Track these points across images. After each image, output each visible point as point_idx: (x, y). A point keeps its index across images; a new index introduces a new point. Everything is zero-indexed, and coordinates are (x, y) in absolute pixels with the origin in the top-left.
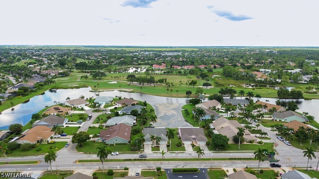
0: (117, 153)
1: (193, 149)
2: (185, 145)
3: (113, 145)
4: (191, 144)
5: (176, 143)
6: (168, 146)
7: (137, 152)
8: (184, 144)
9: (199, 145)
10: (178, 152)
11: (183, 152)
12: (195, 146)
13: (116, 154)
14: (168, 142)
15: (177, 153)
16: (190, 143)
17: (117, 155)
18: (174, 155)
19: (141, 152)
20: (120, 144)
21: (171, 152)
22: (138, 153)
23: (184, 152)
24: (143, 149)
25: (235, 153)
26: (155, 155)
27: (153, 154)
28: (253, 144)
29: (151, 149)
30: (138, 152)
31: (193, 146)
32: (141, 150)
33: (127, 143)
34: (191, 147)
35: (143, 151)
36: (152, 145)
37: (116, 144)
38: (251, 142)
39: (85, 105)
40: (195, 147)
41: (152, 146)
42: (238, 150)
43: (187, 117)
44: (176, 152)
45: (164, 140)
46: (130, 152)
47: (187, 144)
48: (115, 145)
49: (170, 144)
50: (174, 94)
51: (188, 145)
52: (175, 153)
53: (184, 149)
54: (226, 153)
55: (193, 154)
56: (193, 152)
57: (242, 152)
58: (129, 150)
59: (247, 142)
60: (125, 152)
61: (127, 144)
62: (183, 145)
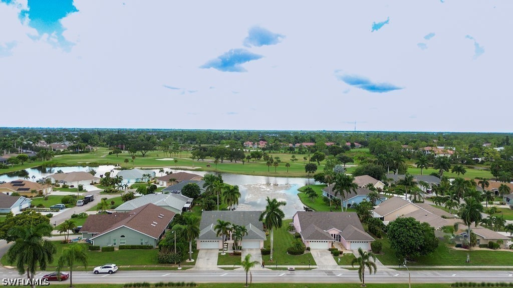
0: (113, 267)
1: (337, 261)
2: (311, 252)
3: (111, 249)
4: (330, 250)
5: (288, 246)
6: (265, 253)
7: (173, 266)
8: (309, 249)
9: (352, 251)
10: (294, 267)
11: (308, 267)
12: (341, 253)
13: (107, 270)
14: (266, 243)
15: (291, 270)
16: (326, 246)
17: (111, 272)
18: (283, 274)
19: (185, 266)
20: (133, 247)
21: (275, 266)
22: (176, 269)
23: (311, 267)
24: (193, 260)
25: (461, 272)
26: (226, 274)
27: (219, 272)
28: (499, 250)
29: (215, 259)
30: (177, 266)
31: (335, 253)
32: (188, 261)
33: (153, 244)
34: (330, 257)
35: (194, 264)
36: (220, 250)
37: (121, 248)
38: (491, 245)
39: (91, 184)
40: (342, 255)
41: (220, 253)
42: (467, 263)
43: (311, 202)
44: (289, 267)
45: (255, 237)
46: (153, 266)
47: (318, 249)
48: (117, 249)
49: (270, 247)
50: (281, 172)
51: (322, 252)
52: (286, 269)
53: (311, 261)
54: (434, 272)
55: (339, 272)
56: (339, 268)
57: (481, 269)
58: (152, 262)
59: (481, 246)
60: (140, 266)
61: (151, 247)
62: (306, 252)
